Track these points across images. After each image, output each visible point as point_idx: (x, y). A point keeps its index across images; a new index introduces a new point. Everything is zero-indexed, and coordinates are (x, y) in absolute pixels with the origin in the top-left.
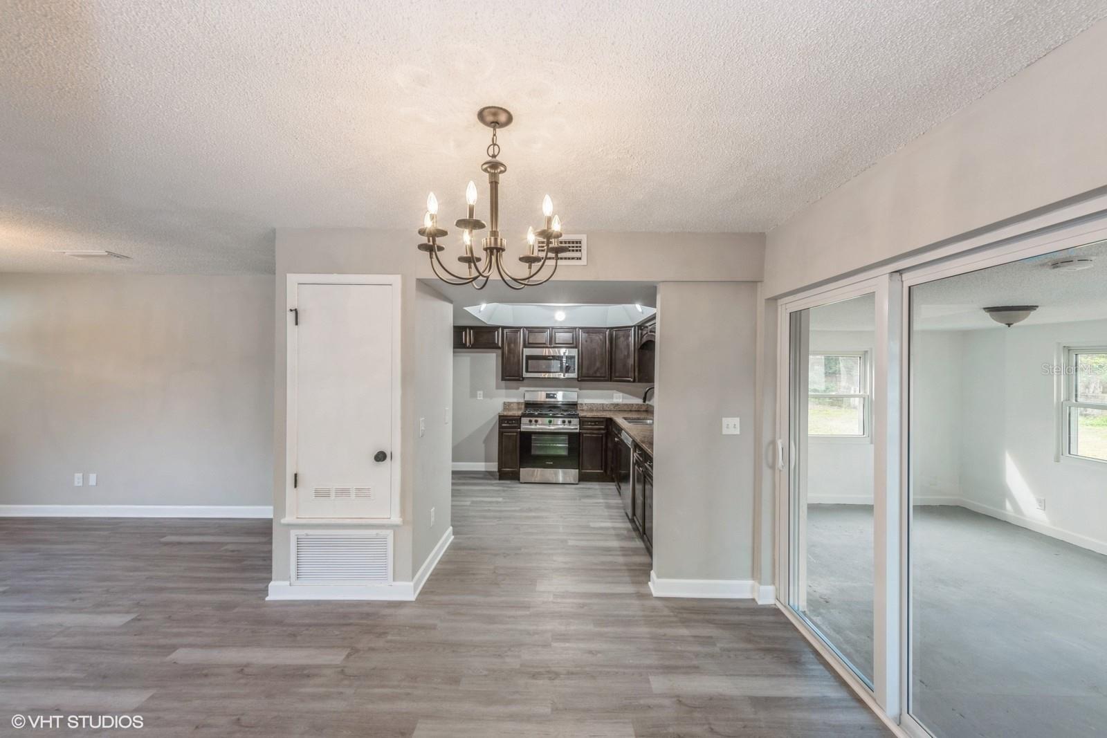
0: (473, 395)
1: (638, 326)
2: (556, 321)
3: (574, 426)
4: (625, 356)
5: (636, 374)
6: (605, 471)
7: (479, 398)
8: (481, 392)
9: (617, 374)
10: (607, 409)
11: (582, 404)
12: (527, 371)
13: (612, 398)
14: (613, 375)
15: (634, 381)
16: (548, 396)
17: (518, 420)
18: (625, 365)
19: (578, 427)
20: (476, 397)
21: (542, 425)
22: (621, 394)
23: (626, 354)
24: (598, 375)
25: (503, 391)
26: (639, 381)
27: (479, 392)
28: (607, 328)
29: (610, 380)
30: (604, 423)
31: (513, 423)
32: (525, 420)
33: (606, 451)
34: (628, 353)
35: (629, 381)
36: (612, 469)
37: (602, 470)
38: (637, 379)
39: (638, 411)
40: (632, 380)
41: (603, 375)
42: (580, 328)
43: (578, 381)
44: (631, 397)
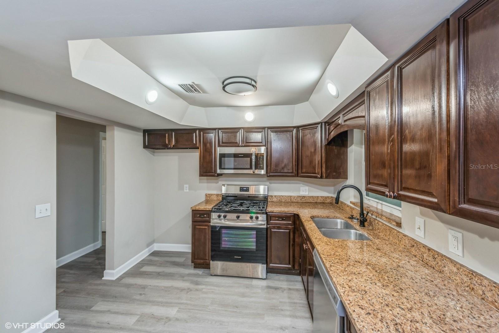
0: (181, 188)
1: (325, 123)
2: (246, 122)
3: (261, 222)
4: (311, 152)
5: (324, 170)
6: (294, 266)
7: (185, 191)
8: (187, 186)
9: (304, 170)
10: (294, 201)
11: (272, 196)
12: (220, 168)
13: (299, 191)
14: (300, 171)
15: (321, 177)
16: (242, 189)
17: (208, 213)
18: (311, 162)
19: (265, 223)
20: (183, 190)
21: (230, 221)
22: (307, 188)
23: (313, 150)
24: (286, 171)
25: (205, 185)
26: (326, 178)
27: (185, 186)
28: (294, 127)
29: (297, 175)
30: (292, 218)
31: (204, 217)
32: (214, 215)
33: (293, 245)
34: (315, 150)
35: (316, 177)
36: (300, 265)
37: (289, 264)
38: (324, 175)
39: (323, 203)
40: (319, 176)
41: (290, 171)
42: (269, 128)
43: (268, 176)
44: (317, 190)
